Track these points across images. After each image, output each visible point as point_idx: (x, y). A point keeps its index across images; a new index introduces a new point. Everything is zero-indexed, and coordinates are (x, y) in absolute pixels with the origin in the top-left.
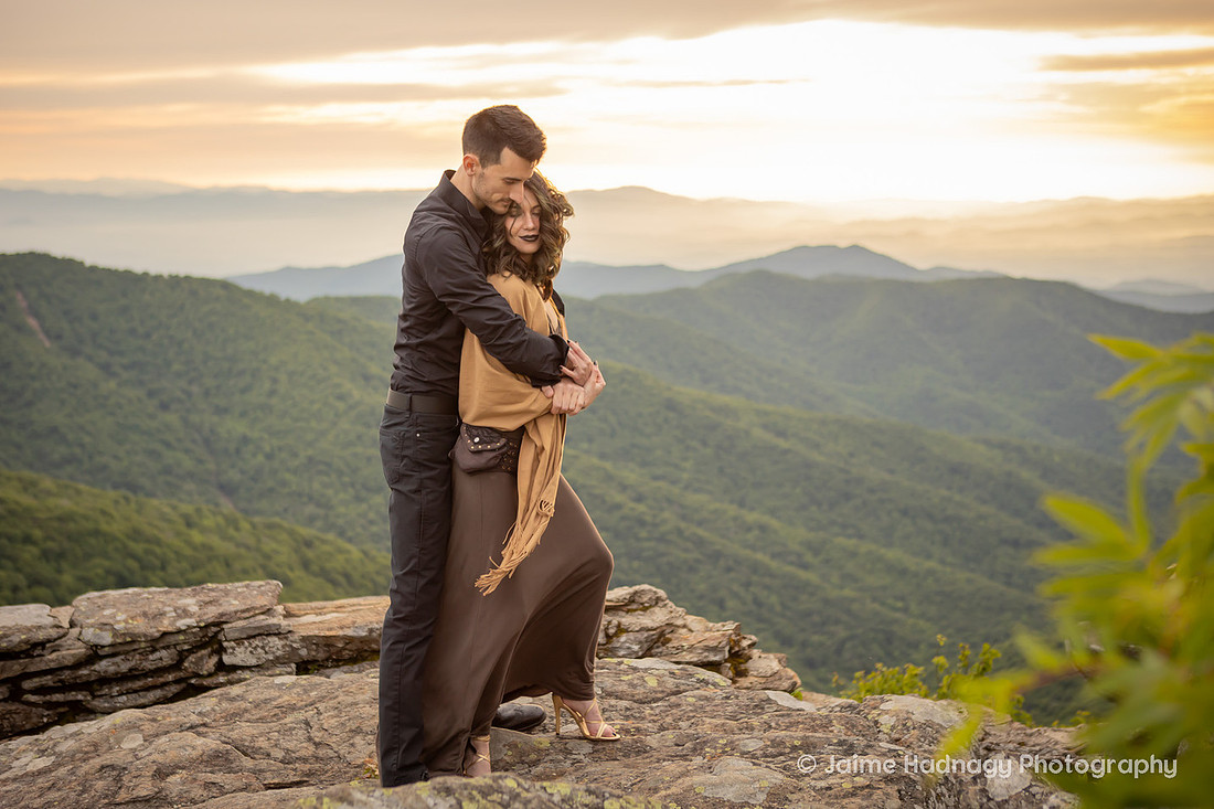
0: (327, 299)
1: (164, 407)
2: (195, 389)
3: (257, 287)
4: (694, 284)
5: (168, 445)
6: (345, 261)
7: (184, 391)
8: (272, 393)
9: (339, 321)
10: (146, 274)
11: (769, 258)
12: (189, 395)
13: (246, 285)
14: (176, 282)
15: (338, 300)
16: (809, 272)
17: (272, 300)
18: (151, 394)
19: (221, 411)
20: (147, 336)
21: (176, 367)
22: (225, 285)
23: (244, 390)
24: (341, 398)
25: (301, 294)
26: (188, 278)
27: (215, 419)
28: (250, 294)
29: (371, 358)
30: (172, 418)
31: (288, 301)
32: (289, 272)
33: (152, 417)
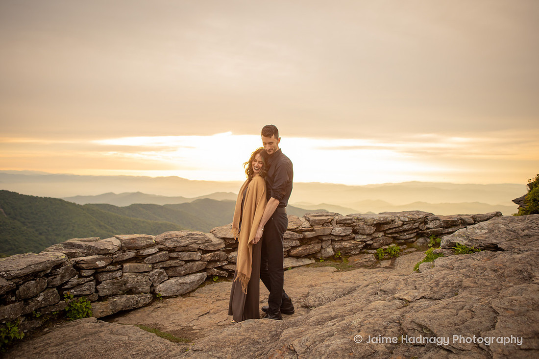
0: (89, 204)
1: (41, 234)
2: (50, 229)
3: (70, 201)
4: (190, 202)
5: (41, 245)
6: (94, 194)
7: (47, 229)
8: (73, 230)
9: (93, 210)
10: (37, 197)
11: (209, 195)
12: (48, 230)
13: (66, 200)
14: (46, 199)
15: (92, 204)
16: (219, 199)
17: (74, 204)
18: (37, 230)
19: (57, 235)
20: (37, 214)
21: (45, 223)
22: (60, 200)
23: (64, 230)
24: (93, 231)
25: (82, 203)
26: (49, 198)
27: (56, 237)
28: (68, 203)
29: (101, 221)
30: (43, 237)
31: (78, 204)
32: (78, 197)
33: (37, 237)
